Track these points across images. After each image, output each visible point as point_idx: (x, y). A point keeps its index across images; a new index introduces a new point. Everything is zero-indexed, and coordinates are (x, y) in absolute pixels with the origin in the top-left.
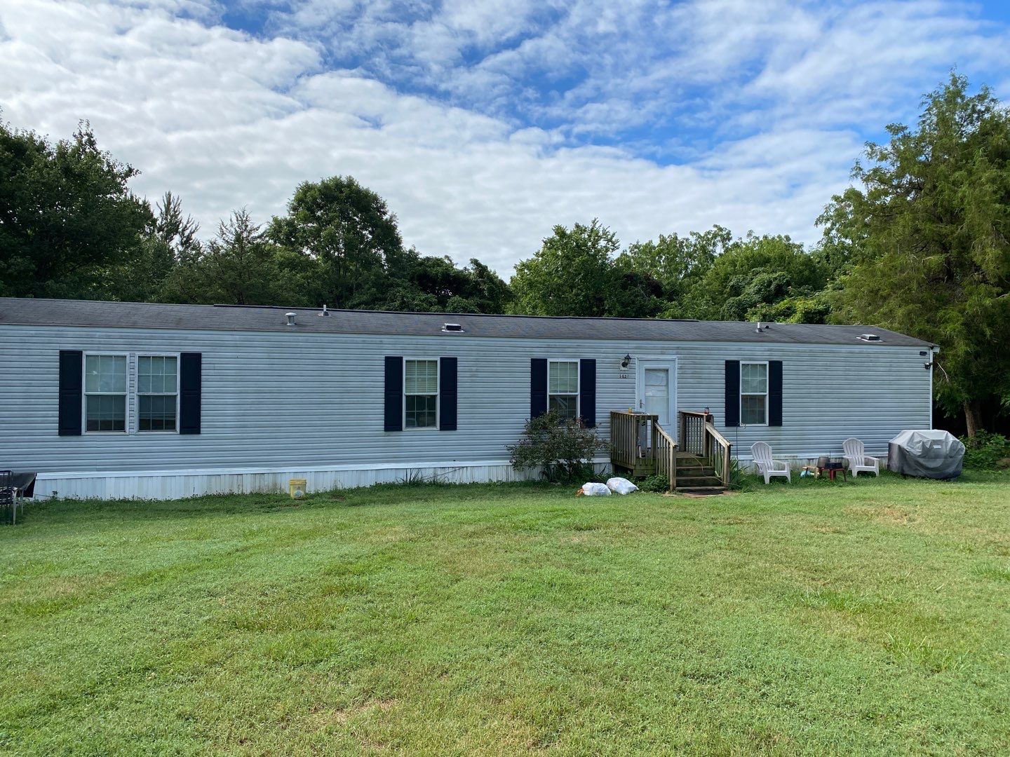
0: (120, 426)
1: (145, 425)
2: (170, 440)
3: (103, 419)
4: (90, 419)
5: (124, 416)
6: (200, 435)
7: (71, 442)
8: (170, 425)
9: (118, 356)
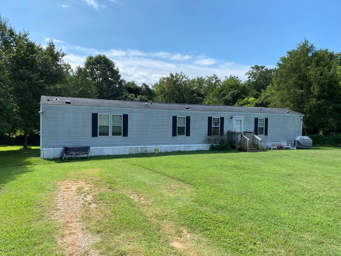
0: (107, 134)
1: (114, 134)
2: (120, 138)
3: (103, 132)
4: (100, 132)
5: (108, 131)
6: (128, 137)
7: (95, 138)
8: (120, 134)
9: (107, 115)
